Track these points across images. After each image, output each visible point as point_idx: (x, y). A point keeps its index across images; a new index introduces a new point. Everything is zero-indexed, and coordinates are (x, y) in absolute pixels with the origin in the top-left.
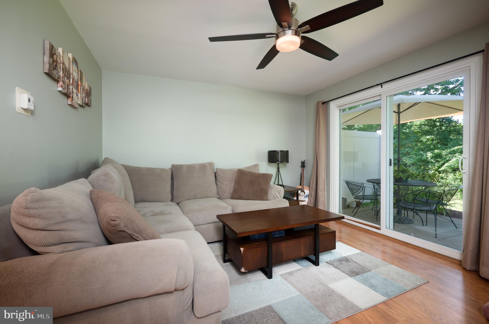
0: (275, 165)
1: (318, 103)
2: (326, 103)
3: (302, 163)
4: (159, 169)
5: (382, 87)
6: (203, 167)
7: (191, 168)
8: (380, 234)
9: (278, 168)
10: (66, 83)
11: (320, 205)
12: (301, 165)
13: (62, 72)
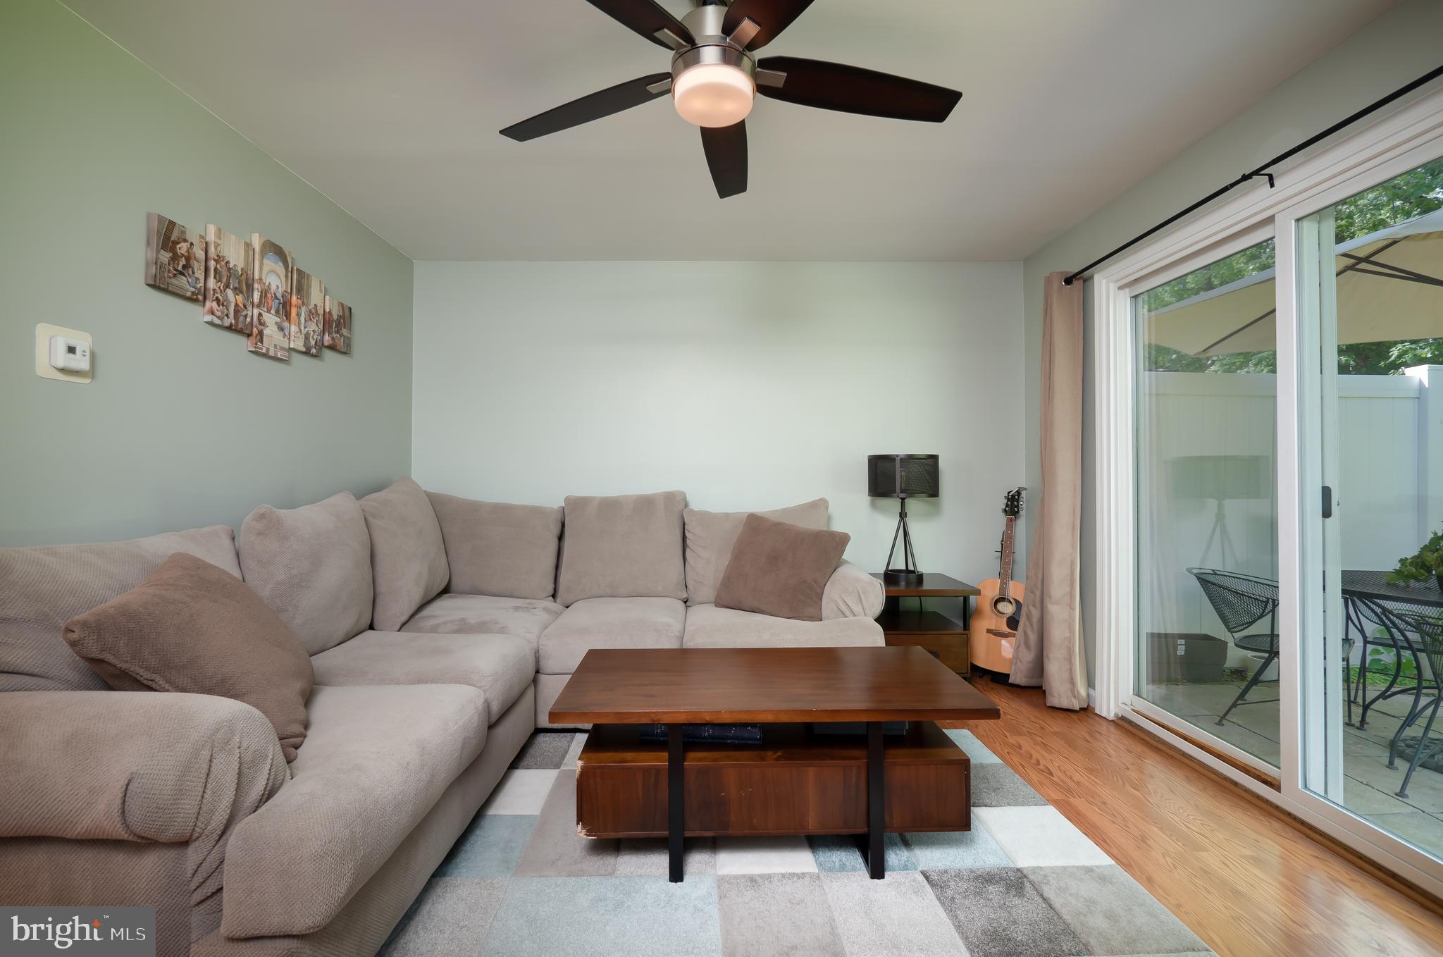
0: (893, 504)
1: (1048, 281)
2: (1078, 279)
3: (1008, 500)
4: (525, 507)
5: (1272, 185)
6: (645, 505)
7: (610, 506)
8: (1277, 808)
9: (903, 515)
10: (229, 302)
11: (1051, 656)
12: (1004, 507)
13: (215, 278)
